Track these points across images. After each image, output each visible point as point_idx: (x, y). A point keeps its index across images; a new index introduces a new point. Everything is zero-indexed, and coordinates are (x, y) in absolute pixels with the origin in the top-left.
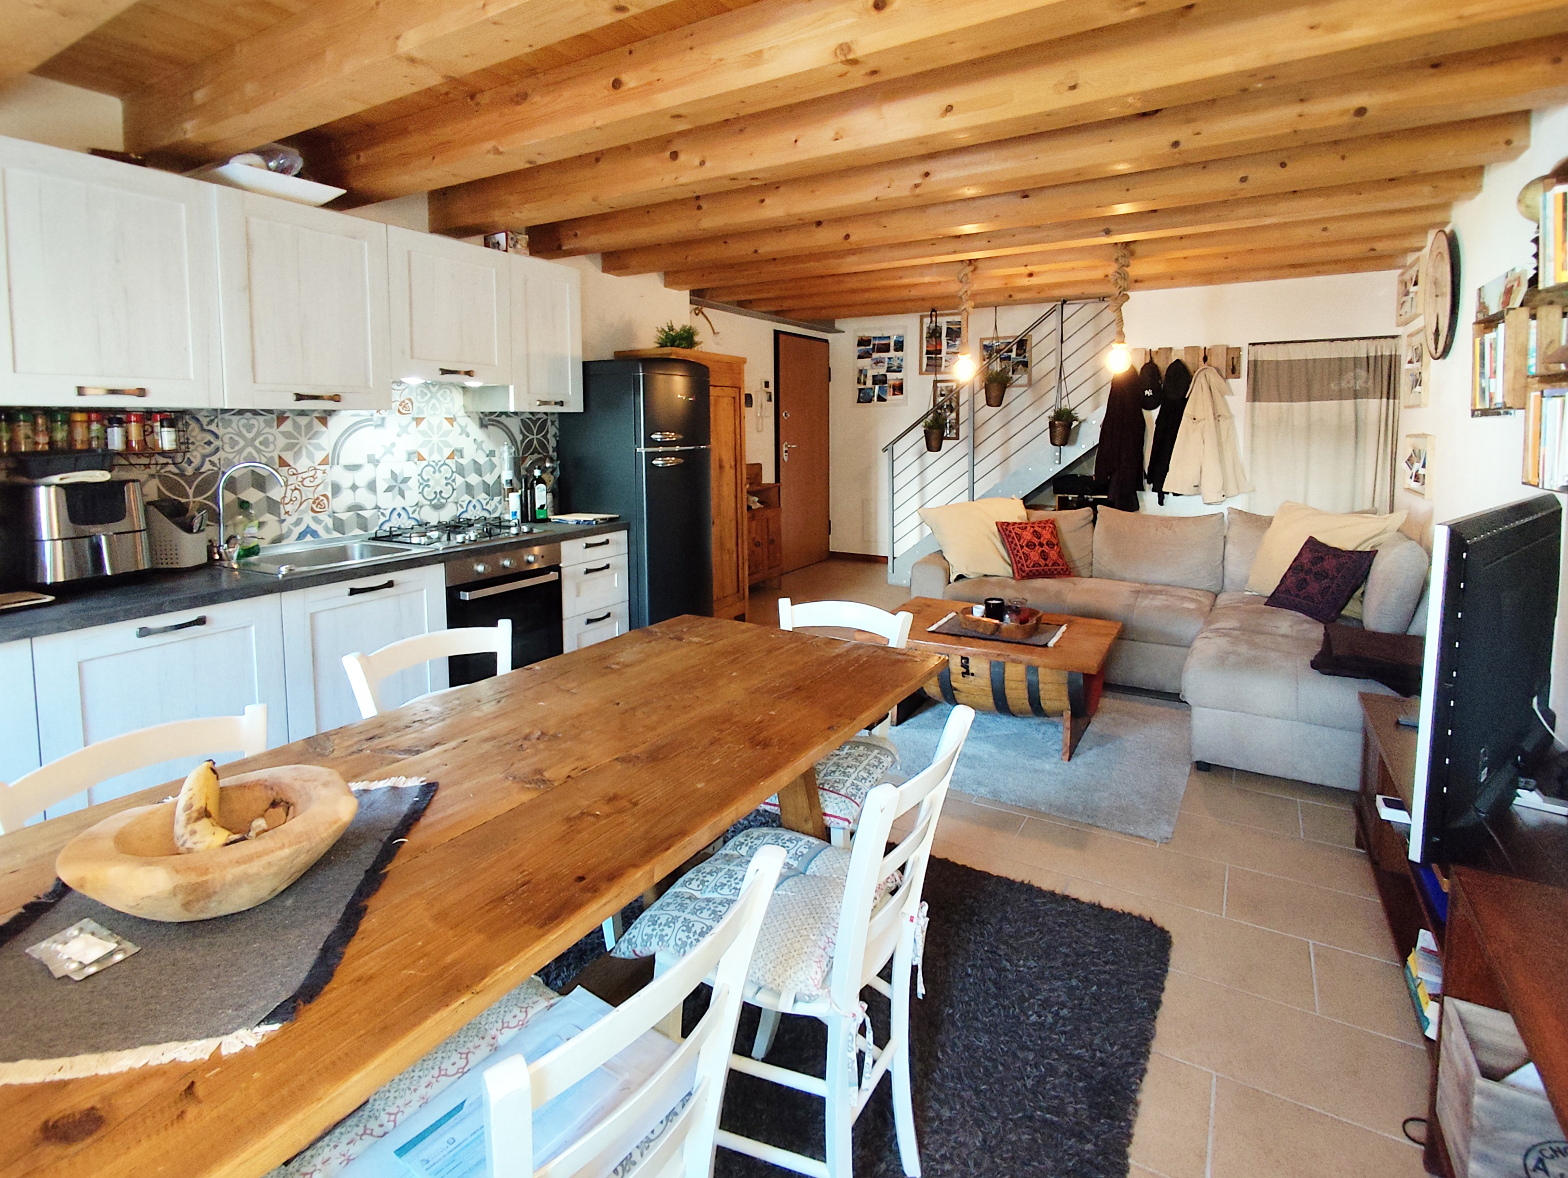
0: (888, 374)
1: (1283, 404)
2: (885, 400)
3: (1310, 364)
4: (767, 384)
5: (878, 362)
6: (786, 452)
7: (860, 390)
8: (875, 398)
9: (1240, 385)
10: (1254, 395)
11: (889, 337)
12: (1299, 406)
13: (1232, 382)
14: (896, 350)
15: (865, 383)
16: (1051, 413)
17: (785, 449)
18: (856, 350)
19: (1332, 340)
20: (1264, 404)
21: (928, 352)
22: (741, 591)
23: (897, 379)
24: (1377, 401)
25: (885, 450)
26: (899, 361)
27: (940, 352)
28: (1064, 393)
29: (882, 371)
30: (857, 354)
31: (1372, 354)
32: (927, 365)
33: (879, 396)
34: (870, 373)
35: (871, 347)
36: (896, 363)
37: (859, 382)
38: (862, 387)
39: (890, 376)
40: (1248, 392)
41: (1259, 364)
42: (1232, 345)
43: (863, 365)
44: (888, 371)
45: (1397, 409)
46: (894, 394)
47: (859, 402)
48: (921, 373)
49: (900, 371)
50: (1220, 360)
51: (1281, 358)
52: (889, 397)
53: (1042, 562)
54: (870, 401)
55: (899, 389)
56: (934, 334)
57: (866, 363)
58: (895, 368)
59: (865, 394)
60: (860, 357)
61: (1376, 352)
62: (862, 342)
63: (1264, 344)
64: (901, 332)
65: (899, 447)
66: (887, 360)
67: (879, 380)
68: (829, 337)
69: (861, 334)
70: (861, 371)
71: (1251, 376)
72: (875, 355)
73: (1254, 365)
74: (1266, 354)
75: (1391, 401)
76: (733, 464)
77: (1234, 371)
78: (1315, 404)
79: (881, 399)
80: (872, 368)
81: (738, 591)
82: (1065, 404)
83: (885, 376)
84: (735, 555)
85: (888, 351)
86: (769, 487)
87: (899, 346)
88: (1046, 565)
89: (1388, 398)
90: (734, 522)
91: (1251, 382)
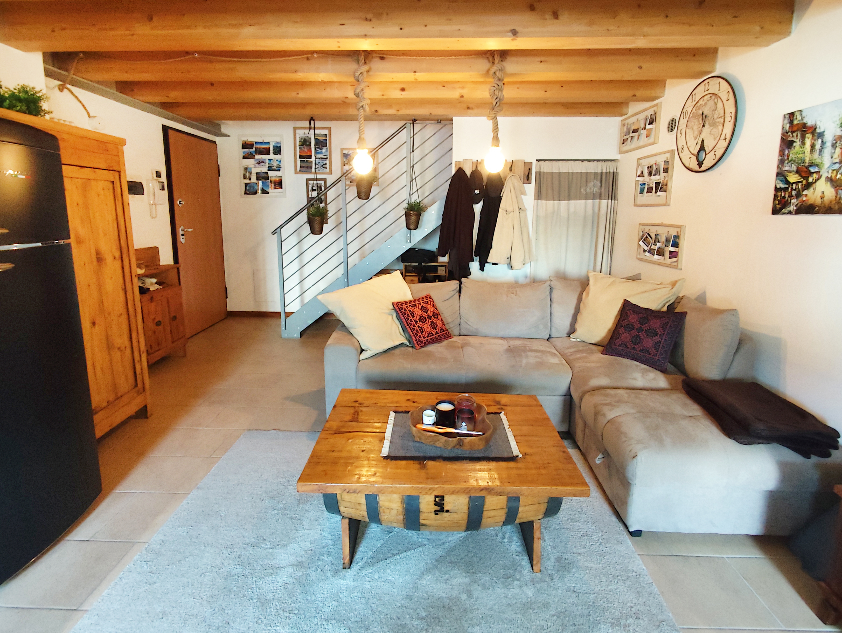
0: (269, 172)
1: (555, 201)
2: (268, 193)
3: (570, 175)
4: (158, 174)
5: (260, 162)
6: (183, 235)
7: (246, 184)
8: (260, 191)
9: (530, 188)
10: (539, 196)
11: (269, 143)
12: (564, 203)
13: (526, 186)
14: (275, 153)
15: (250, 179)
16: (405, 205)
17: (181, 232)
18: (241, 152)
19: (583, 161)
20: (544, 202)
21: (301, 157)
22: (140, 385)
23: (277, 177)
24: (606, 201)
25: (274, 233)
26: (277, 163)
27: (310, 157)
28: (415, 189)
29: (265, 169)
30: (242, 155)
31: (604, 171)
32: (301, 167)
33: (262, 189)
34: (254, 171)
35: (254, 149)
36: (275, 164)
37: (245, 177)
38: (247, 181)
39: (271, 174)
40: (535, 193)
41: (542, 174)
42: (527, 160)
43: (248, 164)
44: (268, 170)
45: (616, 208)
46: (275, 189)
47: (246, 193)
48: (296, 172)
49: (279, 170)
50: (520, 170)
51: (555, 171)
52: (271, 190)
53: (433, 331)
54: (255, 193)
55: (279, 184)
56: (305, 143)
57: (250, 163)
58: (275, 167)
59: (250, 187)
60: (244, 158)
61: (607, 170)
62: (246, 145)
63: (545, 160)
64: (278, 140)
65: (286, 231)
66: (267, 161)
67: (263, 177)
68: (217, 139)
69: (245, 139)
70: (246, 169)
71: (537, 182)
72: (258, 157)
73: (539, 174)
74: (546, 168)
75: (613, 201)
76: (117, 254)
77: (528, 178)
78: (572, 202)
79: (264, 192)
80: (255, 167)
81: (136, 385)
82: (415, 198)
83: (267, 173)
84: (128, 352)
85: (268, 154)
86: (167, 268)
87: (278, 150)
88: (437, 333)
89: (612, 200)
90: (124, 317)
91: (537, 187)
